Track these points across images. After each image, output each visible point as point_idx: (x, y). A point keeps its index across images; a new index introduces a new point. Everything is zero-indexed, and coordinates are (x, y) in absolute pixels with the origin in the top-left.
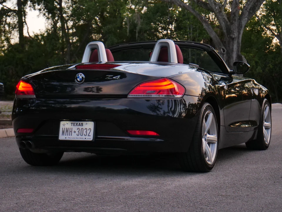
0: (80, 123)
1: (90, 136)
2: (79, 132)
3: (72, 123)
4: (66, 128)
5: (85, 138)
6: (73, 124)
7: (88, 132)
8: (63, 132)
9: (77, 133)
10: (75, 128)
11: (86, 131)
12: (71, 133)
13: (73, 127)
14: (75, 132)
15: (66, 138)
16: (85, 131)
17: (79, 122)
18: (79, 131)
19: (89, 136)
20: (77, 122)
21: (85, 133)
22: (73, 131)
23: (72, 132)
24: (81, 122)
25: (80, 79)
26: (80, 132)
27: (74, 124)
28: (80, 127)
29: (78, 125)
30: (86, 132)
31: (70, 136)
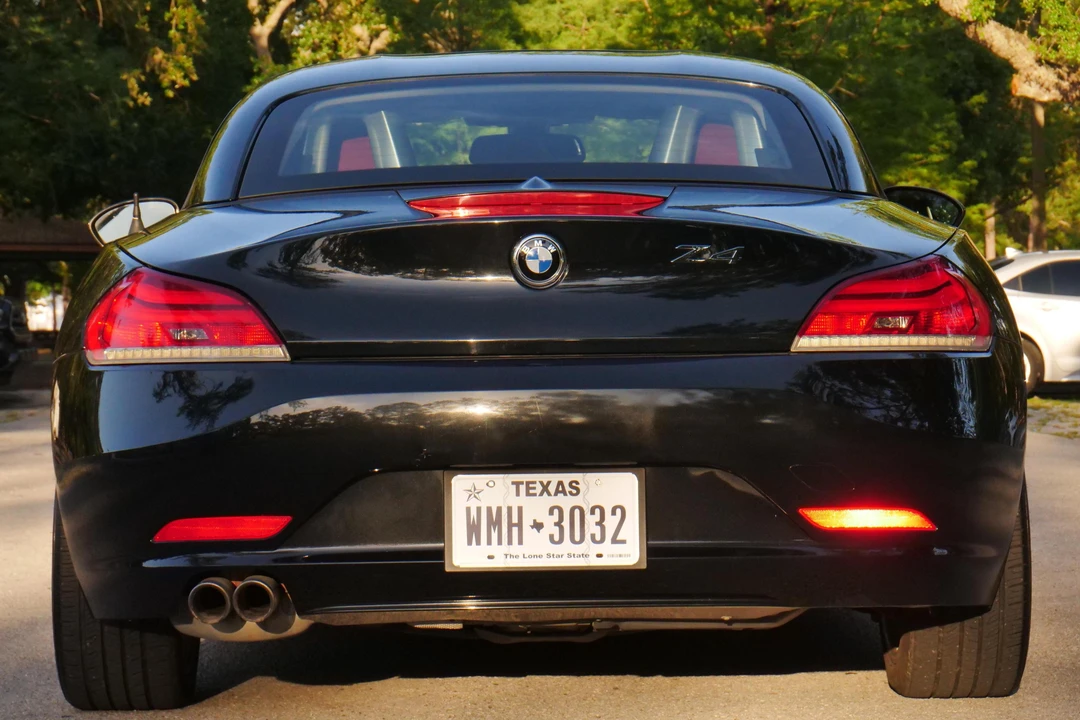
0: (560, 483)
1: (624, 542)
2: (559, 524)
3: (517, 484)
4: (489, 510)
5: (599, 556)
6: (523, 488)
7: (611, 522)
8: (473, 530)
9: (550, 528)
10: (536, 508)
11: (597, 517)
12: (515, 530)
13: (523, 500)
14: (538, 526)
15: (491, 557)
16: (591, 520)
17: (554, 478)
18: (561, 518)
19: (614, 541)
20: (545, 477)
21: (591, 528)
22: (527, 522)
23: (520, 525)
24: (566, 478)
25: (542, 264)
26: (566, 524)
27: (528, 488)
28: (566, 502)
29: (552, 488)
30: (600, 523)
31: (515, 548)
